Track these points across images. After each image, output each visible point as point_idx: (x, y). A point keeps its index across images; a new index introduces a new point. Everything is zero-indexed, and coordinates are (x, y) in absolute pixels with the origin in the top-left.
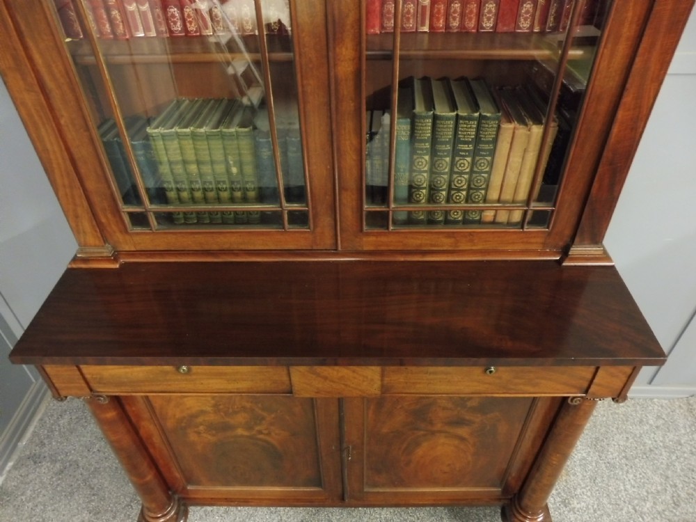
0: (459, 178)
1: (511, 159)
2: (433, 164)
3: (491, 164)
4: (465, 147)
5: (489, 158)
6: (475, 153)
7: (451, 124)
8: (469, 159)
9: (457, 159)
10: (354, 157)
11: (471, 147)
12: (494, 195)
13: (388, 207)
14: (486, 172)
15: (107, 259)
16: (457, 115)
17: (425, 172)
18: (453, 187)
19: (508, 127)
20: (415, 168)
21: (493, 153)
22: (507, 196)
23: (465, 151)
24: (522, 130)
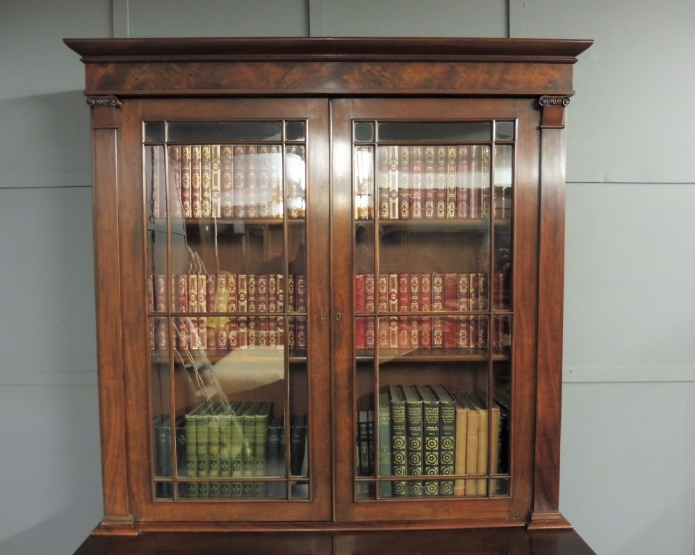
0: (431, 455)
1: (469, 437)
2: (409, 443)
3: (454, 443)
4: (432, 429)
5: (452, 438)
6: (440, 434)
7: (419, 410)
8: (436, 439)
9: (427, 438)
10: (348, 433)
11: (436, 429)
12: (461, 470)
13: (375, 478)
14: (451, 450)
15: (129, 528)
16: (423, 403)
17: (403, 450)
18: (427, 463)
19: (462, 412)
20: (395, 447)
21: (454, 433)
22: (472, 470)
23: (433, 432)
24: (473, 414)
